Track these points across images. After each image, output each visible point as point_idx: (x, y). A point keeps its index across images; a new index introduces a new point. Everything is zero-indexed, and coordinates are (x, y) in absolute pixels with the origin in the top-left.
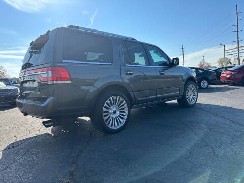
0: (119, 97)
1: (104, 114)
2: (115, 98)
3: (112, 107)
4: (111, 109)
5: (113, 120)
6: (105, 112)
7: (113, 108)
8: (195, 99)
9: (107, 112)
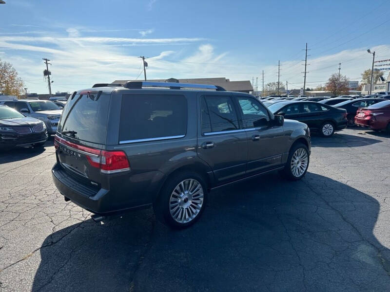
0: (192, 180)
1: (171, 205)
2: (187, 182)
3: (183, 194)
4: (181, 198)
5: (183, 211)
6: (172, 203)
7: (184, 196)
8: (305, 169)
9: (176, 202)
